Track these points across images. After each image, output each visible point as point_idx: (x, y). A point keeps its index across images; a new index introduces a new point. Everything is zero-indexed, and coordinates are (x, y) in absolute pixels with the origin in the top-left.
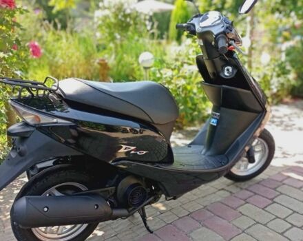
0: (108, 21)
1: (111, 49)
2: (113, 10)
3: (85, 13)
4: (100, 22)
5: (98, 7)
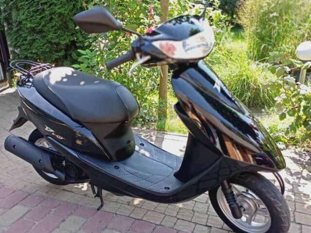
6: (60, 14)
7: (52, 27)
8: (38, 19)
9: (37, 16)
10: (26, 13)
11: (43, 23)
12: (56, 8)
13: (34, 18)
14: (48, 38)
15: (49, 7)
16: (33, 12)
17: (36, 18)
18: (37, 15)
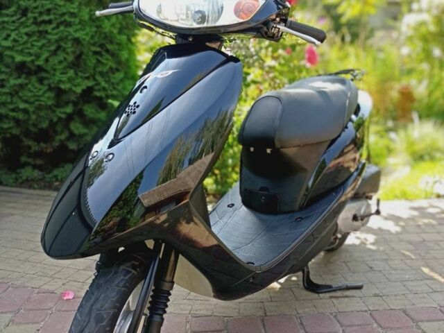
0: (423, 30)
1: (422, 72)
2: (435, 12)
3: (391, 22)
4: (411, 32)
5: (410, 11)
6: (77, 41)
7: (60, 62)
8: (35, 48)
9: (34, 43)
10: (13, 35)
11: (45, 55)
12: (71, 30)
13: (29, 45)
14: (51, 81)
15: (57, 27)
16: (27, 34)
17: (33, 45)
18: (33, 41)
